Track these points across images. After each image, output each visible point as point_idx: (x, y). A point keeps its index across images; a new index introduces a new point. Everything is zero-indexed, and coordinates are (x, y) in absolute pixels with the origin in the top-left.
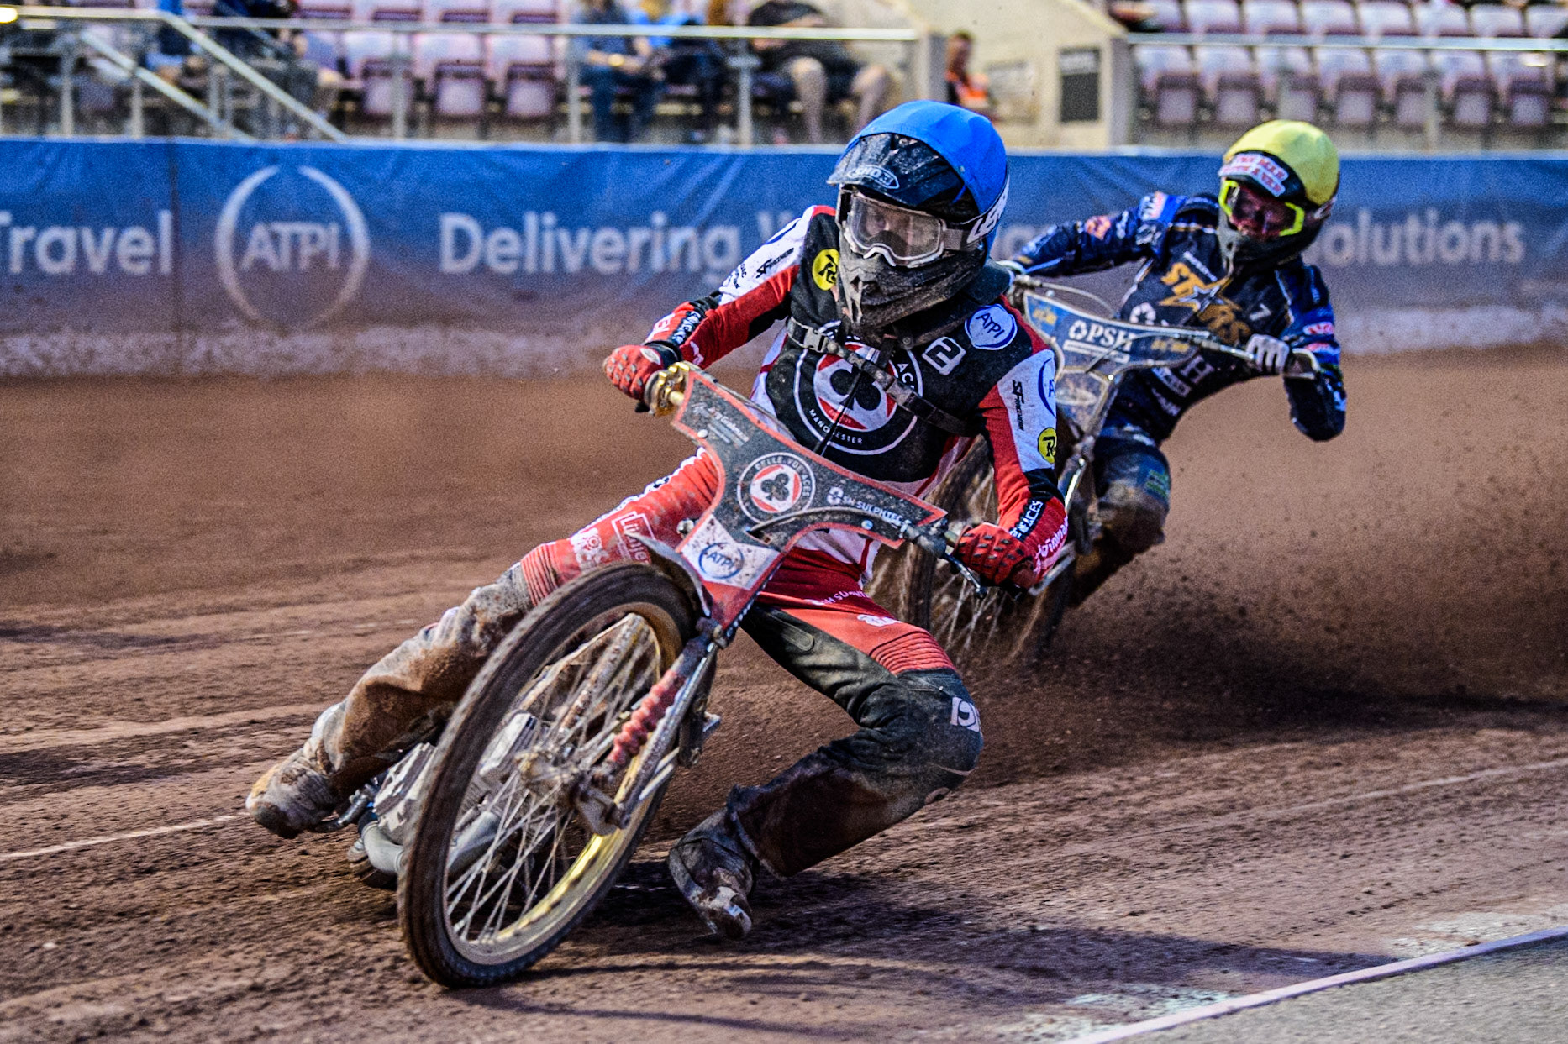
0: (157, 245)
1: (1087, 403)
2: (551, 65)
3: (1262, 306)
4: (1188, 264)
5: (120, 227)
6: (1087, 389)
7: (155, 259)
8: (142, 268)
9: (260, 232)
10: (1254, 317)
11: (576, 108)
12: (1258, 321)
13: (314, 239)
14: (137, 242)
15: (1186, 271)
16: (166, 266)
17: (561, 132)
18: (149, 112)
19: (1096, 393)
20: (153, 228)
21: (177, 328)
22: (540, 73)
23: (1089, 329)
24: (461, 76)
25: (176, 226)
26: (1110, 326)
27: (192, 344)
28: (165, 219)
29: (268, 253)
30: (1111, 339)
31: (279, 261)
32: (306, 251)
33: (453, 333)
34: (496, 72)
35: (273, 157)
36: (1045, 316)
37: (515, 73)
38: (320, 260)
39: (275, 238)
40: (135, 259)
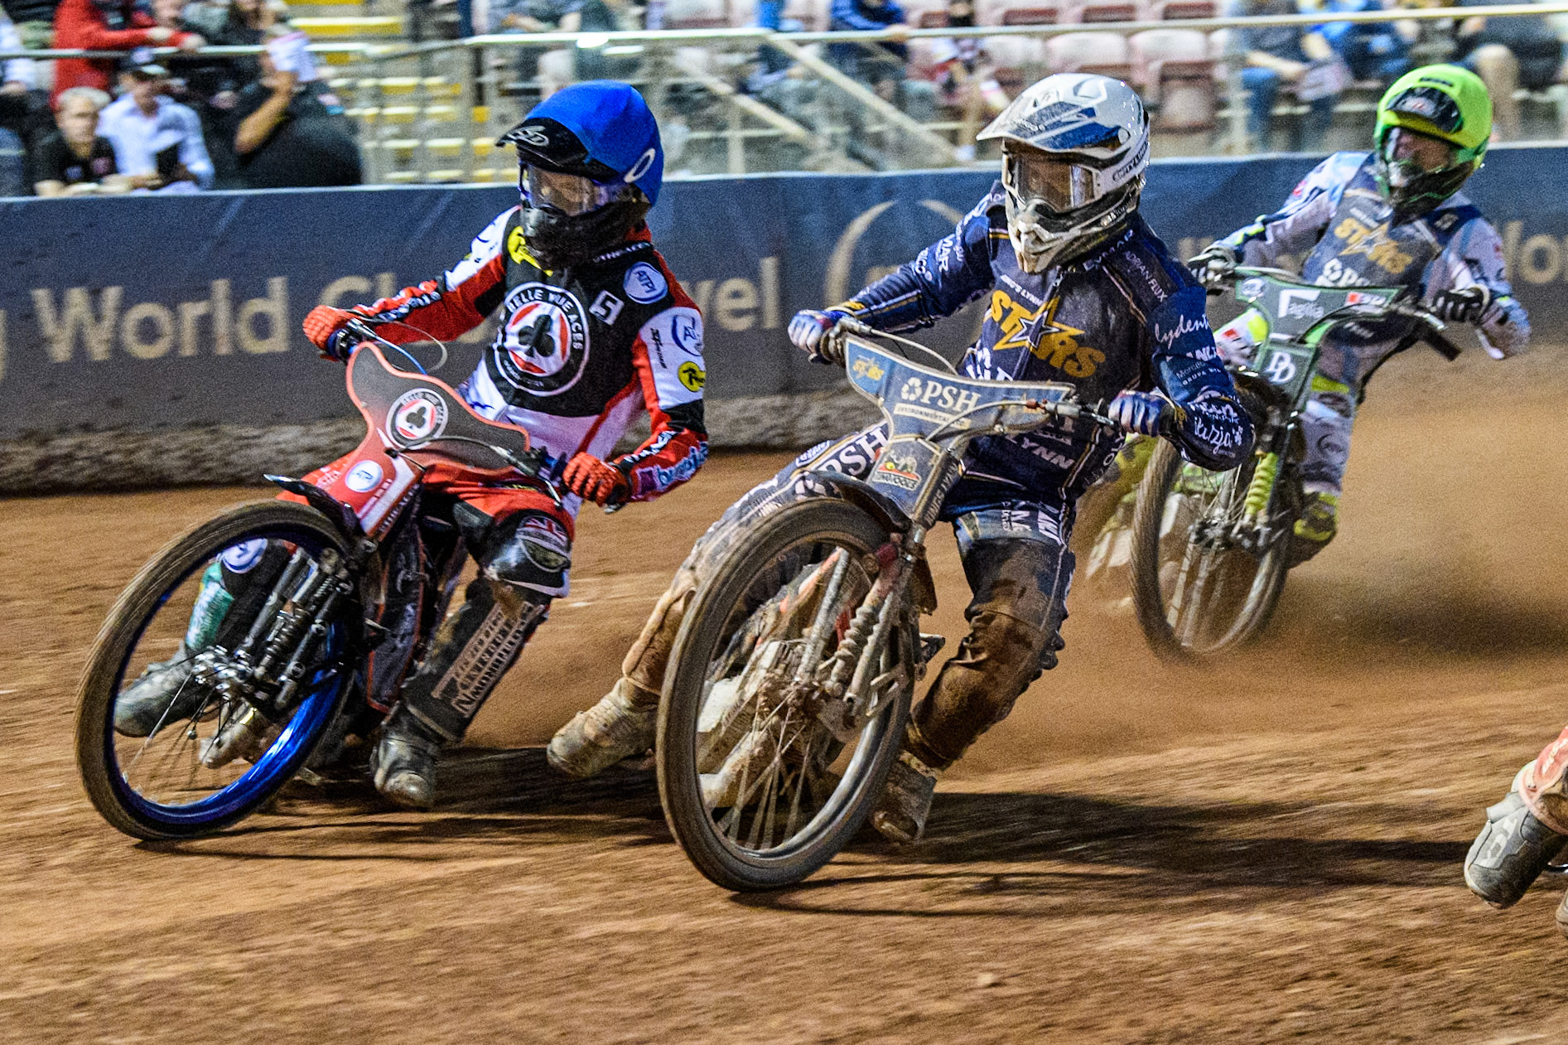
0: (761, 297)
2: (1206, 65)
5: (720, 278)
7: (758, 312)
8: (743, 324)
9: (876, 276)
11: (1238, 113)
14: (736, 295)
16: (771, 319)
17: (1223, 142)
18: (749, 143)
20: (755, 277)
21: (788, 388)
22: (1196, 74)
25: (782, 272)
27: (806, 408)
28: (769, 266)
34: (1147, 76)
35: (888, 188)
37: (1168, 76)
40: (738, 313)
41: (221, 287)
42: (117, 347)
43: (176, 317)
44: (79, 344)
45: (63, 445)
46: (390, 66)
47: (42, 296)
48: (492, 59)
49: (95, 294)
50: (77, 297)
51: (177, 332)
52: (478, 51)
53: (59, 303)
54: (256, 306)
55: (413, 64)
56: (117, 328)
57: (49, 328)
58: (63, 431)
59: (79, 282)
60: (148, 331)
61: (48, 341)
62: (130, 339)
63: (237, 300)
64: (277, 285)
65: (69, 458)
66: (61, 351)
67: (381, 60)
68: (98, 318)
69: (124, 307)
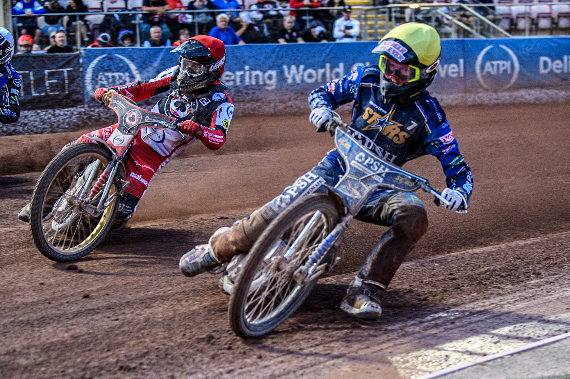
0: (459, 69)
1: (356, 197)
3: (412, 122)
4: (372, 107)
5: (449, 64)
6: (358, 190)
7: (459, 73)
8: (455, 75)
9: (488, 64)
10: (409, 128)
12: (412, 130)
13: (503, 65)
14: (454, 68)
15: (371, 111)
16: (462, 75)
19: (361, 193)
21: (465, 92)
23: (366, 159)
24: (544, 17)
25: (465, 63)
26: (378, 161)
27: (470, 96)
28: (461, 61)
29: (490, 70)
30: (376, 168)
31: (494, 72)
32: (502, 69)
33: (543, 91)
34: (555, 15)
35: (492, 42)
36: (345, 143)
37: (560, 16)
38: (505, 71)
39: (492, 65)
40: (453, 73)
41: (328, 65)
42: (303, 80)
43: (317, 73)
44: (294, 79)
45: (289, 103)
46: (369, 12)
47: (285, 67)
48: (393, 10)
49: (298, 67)
50: (293, 67)
51: (317, 76)
52: (390, 8)
53: (289, 69)
54: (337, 70)
55: (374, 12)
56: (303, 76)
57: (287, 75)
58: (289, 100)
59: (295, 64)
60: (310, 76)
61: (287, 78)
62: (306, 78)
63: (332, 68)
64: (341, 65)
65: (291, 106)
66: (290, 81)
67: (367, 10)
68: (298, 73)
69: (305, 70)
